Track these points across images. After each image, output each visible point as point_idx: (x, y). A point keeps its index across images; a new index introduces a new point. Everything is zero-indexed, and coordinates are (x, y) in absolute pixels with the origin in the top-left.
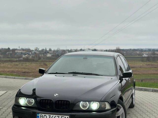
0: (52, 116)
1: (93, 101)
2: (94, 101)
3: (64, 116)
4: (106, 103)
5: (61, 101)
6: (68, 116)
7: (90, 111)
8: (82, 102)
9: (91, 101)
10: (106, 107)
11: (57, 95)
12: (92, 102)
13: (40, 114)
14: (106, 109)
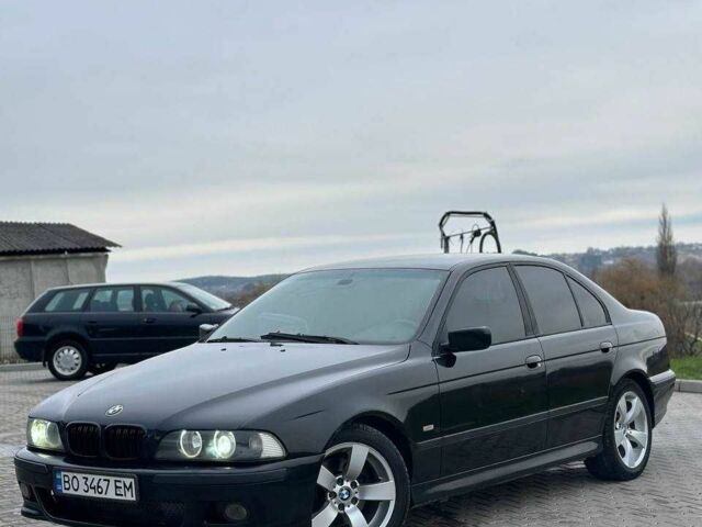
0: (90, 477)
1: (219, 429)
2: (225, 428)
3: (122, 479)
4: (262, 435)
5: (123, 427)
6: (133, 480)
7: (206, 462)
8: (184, 433)
9: (214, 430)
10: (262, 451)
11: (117, 408)
12: (217, 432)
13: (63, 473)
14: (263, 456)
